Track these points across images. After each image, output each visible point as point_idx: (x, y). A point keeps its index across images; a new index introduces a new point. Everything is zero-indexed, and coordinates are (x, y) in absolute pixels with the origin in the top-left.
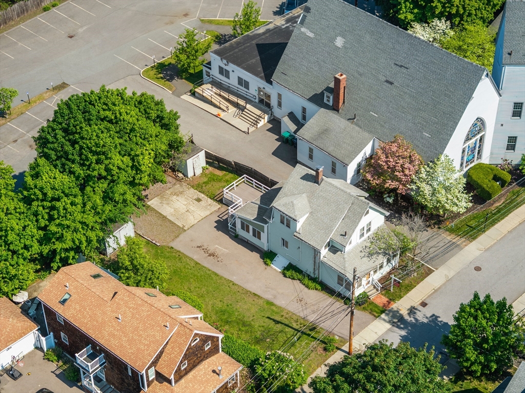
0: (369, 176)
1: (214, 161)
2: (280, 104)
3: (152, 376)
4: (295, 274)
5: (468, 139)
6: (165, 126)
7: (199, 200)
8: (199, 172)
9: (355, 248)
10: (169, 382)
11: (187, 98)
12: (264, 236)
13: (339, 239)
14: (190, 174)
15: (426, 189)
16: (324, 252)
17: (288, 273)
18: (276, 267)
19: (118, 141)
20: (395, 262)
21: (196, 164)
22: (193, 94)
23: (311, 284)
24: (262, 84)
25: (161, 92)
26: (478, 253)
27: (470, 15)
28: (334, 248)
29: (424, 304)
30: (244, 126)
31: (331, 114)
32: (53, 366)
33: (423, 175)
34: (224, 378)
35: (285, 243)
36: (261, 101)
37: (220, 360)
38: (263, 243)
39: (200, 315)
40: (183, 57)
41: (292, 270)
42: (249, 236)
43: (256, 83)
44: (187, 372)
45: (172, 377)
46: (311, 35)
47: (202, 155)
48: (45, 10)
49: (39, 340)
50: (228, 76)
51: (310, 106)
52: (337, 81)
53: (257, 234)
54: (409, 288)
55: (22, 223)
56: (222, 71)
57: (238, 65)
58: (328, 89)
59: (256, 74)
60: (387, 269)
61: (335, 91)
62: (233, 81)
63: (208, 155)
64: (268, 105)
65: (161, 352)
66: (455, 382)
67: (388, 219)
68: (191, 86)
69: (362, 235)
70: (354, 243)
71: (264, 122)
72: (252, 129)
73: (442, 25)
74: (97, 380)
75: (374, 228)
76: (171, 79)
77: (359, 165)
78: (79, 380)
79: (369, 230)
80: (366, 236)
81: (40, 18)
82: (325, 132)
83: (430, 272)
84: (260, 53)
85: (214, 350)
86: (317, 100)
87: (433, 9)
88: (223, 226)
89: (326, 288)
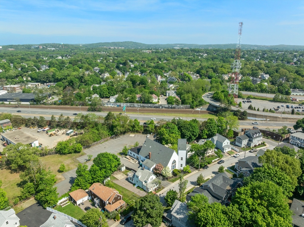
0: (154, 171)
1: (127, 168)
2: (140, 159)
3: (108, 203)
4: (139, 188)
5: (172, 164)
6: (118, 161)
7: (123, 175)
8: (124, 170)
9: (150, 182)
10: (111, 204)
11: (124, 158)
12: (133, 180)
13: (146, 180)
14: (122, 171)
15: (164, 172)
16: (144, 183)
17: (138, 188)
18: (135, 186)
19: (108, 161)
20: (158, 186)
21: (123, 169)
22: (125, 157)
23: (142, 190)
24: (137, 155)
25: (119, 157)
26: (174, 185)
27: (175, 143)
28: (146, 182)
29: (162, 194)
30: (133, 163)
31: (148, 159)
32: (90, 203)
33: (164, 170)
34: (122, 204)
35: (137, 182)
36: (137, 158)
37: (121, 201)
38: (133, 182)
39: (118, 192)
40: (124, 151)
41: (138, 187)
42: (131, 181)
43: (136, 155)
44: (114, 202)
45: (111, 203)
46: (146, 146)
47: (125, 167)
48: (101, 143)
49: (88, 198)
50: (131, 154)
51: (145, 158)
52: (149, 153)
53: (132, 180)
54: (160, 191)
55: (88, 176)
56: (131, 153)
57: (133, 152)
58: (148, 155)
59: (136, 153)
60: (156, 187)
61: (149, 155)
62: (132, 155)
63: (126, 167)
64: (138, 159)
65: (110, 198)
66: (167, 207)
67: (156, 177)
68: (125, 156)
69: (151, 180)
70: (149, 181)
71: (137, 162)
72: (135, 163)
73: (170, 145)
74: (98, 205)
75: (153, 179)
76: (122, 155)
77: (153, 169)
78: (95, 205)
79: (152, 179)
80: (152, 180)
81: (100, 145)
82: (147, 163)
83: (164, 188)
84: (137, 150)
85: (120, 199)
86: (146, 157)
87: (168, 142)
88: (127, 179)
89: (144, 190)
